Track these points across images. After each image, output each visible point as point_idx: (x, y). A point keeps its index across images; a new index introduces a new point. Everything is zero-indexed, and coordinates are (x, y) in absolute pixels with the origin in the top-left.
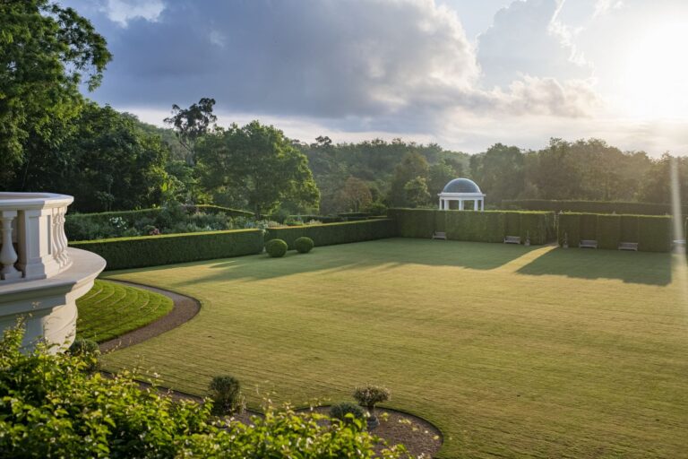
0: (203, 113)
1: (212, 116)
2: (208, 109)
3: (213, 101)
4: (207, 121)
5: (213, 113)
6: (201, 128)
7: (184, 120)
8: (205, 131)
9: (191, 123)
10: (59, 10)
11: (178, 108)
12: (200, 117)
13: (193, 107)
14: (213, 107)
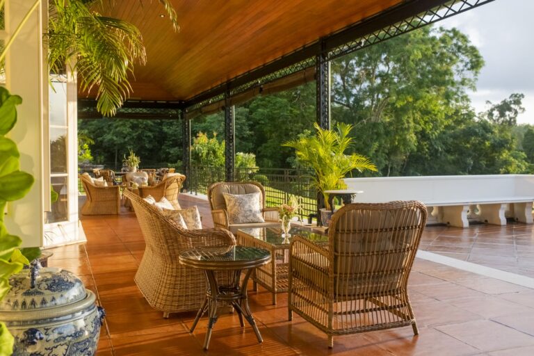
0: (513, 106)
1: (520, 108)
2: (518, 102)
3: (522, 96)
4: (516, 113)
5: (522, 106)
6: (511, 119)
7: (496, 113)
8: (515, 121)
9: (502, 115)
10: (444, 31)
11: (490, 103)
12: (510, 109)
13: (504, 102)
14: (522, 101)
